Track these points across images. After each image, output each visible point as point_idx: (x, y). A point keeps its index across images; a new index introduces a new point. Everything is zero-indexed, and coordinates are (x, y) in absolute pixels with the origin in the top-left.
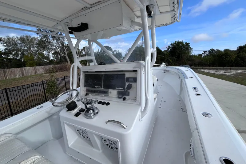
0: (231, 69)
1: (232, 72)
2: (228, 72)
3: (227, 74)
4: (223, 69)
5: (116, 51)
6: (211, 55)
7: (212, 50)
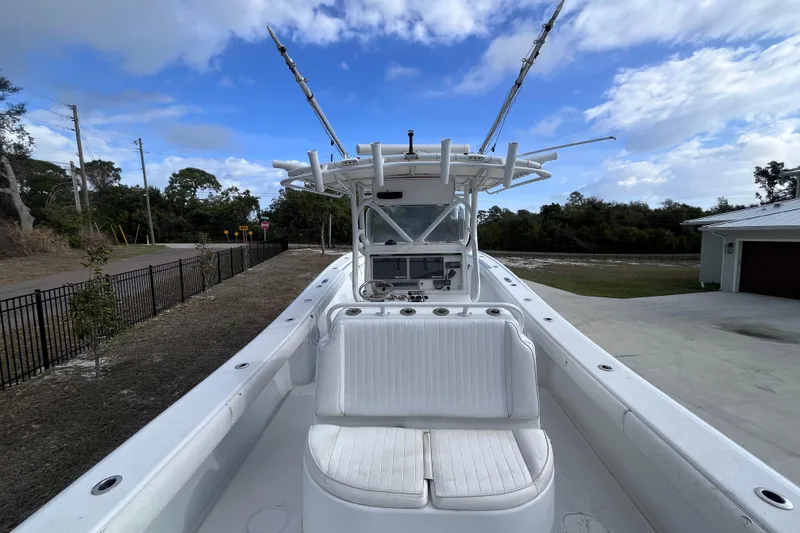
0: (534, 257)
1: (537, 263)
2: (530, 263)
3: (530, 267)
4: (521, 256)
5: (236, 190)
6: (495, 221)
7: (496, 209)
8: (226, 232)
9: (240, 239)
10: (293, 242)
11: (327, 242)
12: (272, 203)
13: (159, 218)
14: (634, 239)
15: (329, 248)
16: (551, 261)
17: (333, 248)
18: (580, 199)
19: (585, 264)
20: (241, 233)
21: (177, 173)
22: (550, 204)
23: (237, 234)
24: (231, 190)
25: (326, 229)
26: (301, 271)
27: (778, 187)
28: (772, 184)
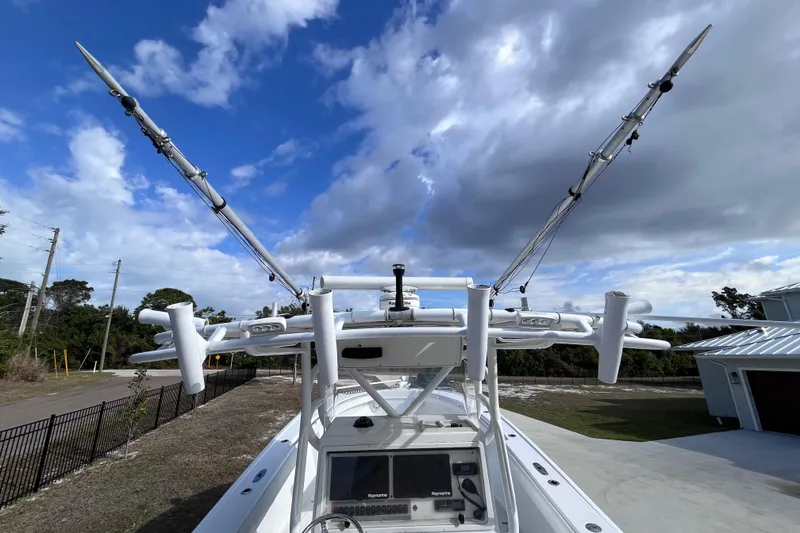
1: (528, 391)
2: (522, 392)
3: (522, 396)
4: (510, 382)
13: (118, 341)
16: (541, 387)
19: (579, 392)
21: (153, 293)
26: (265, 408)
27: (739, 310)
28: (733, 308)
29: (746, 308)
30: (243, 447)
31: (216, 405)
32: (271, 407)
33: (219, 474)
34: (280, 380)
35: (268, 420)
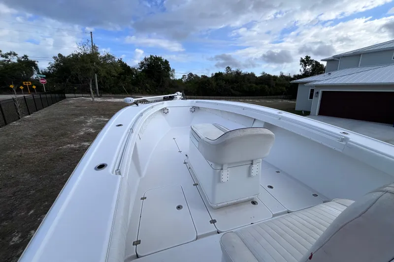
7: (191, 74)
8: (12, 86)
9: (25, 90)
10: (69, 93)
11: (95, 92)
12: (49, 66)
14: (254, 90)
15: (98, 97)
17: (100, 97)
18: (230, 70)
20: (25, 87)
22: (218, 72)
23: (22, 88)
24: (10, 54)
25: (94, 84)
26: (77, 115)
27: (308, 67)
28: (305, 66)
29: (310, 66)
30: (66, 140)
31: (40, 115)
32: (81, 115)
33: (51, 160)
34: (83, 100)
35: (81, 122)
